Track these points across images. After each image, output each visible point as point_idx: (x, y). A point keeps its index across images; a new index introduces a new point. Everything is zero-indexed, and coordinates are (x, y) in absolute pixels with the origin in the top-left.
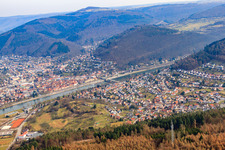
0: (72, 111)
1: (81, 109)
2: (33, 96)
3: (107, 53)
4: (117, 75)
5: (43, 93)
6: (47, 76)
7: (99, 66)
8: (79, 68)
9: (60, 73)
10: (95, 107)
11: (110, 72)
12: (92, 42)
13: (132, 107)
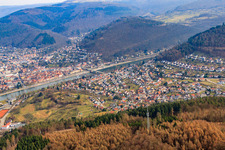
0: (56, 102)
1: (64, 99)
2: (18, 87)
3: (93, 44)
4: (103, 66)
5: (27, 84)
6: (32, 67)
7: (85, 57)
8: (64, 60)
9: (45, 64)
10: (79, 98)
11: (96, 63)
12: (78, 33)
13: (116, 98)
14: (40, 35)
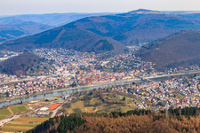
0: (103, 101)
1: (111, 99)
2: (73, 86)
3: (148, 53)
5: (81, 84)
6: (88, 70)
7: (138, 65)
8: (119, 66)
9: (101, 68)
10: (124, 99)
11: (149, 72)
12: (137, 43)
14: (101, 41)
